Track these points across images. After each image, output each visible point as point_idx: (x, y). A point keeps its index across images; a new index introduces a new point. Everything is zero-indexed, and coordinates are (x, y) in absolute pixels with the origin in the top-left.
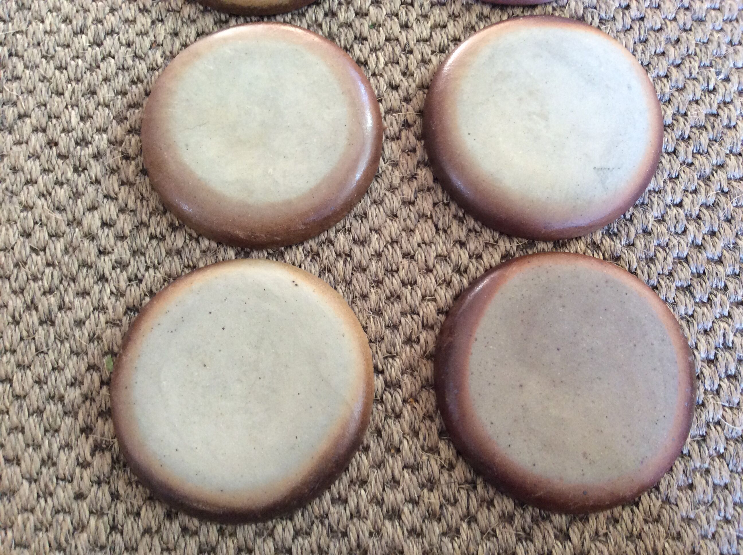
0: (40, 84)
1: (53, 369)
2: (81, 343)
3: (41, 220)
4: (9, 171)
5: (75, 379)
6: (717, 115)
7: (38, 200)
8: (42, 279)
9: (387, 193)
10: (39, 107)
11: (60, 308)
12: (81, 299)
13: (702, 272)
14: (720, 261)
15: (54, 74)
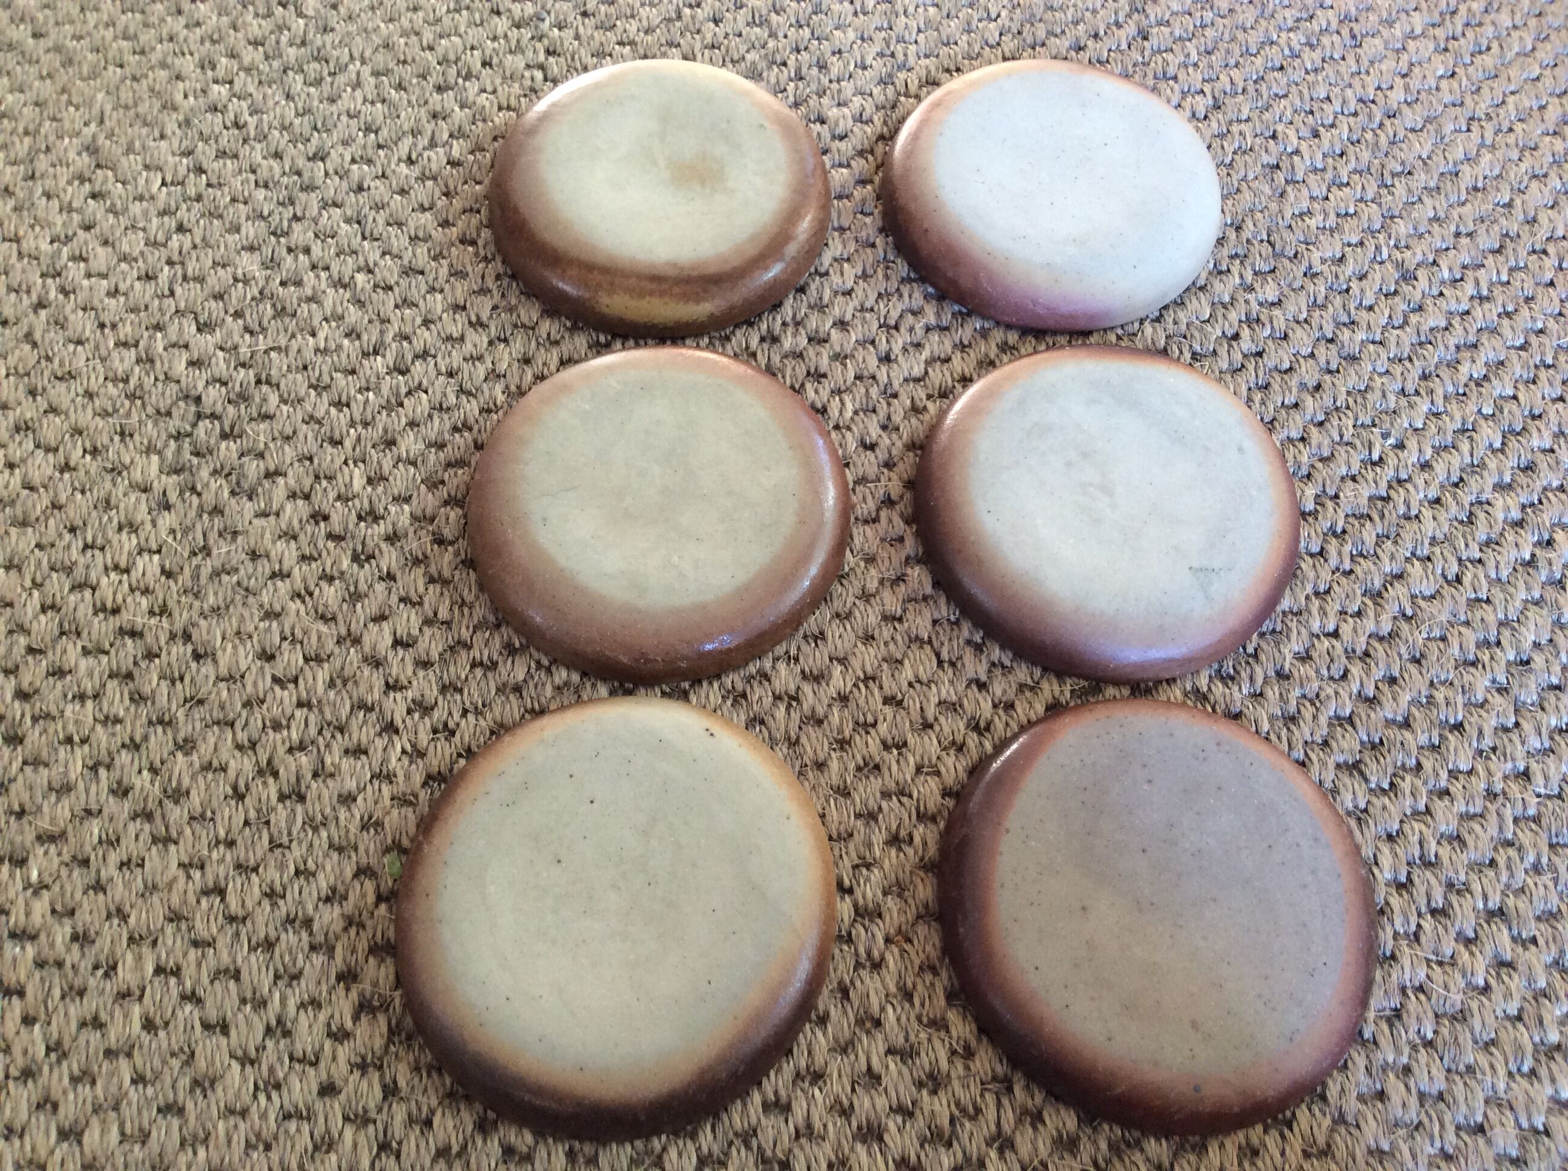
0: (305, 427)
1: (298, 873)
2: (347, 831)
3: (293, 634)
4: (244, 556)
5: (334, 890)
6: (1387, 499)
7: (291, 603)
8: (288, 727)
9: (857, 602)
10: (300, 460)
11: (315, 775)
12: (352, 760)
13: (1377, 740)
14: (1406, 724)
15: (328, 412)
